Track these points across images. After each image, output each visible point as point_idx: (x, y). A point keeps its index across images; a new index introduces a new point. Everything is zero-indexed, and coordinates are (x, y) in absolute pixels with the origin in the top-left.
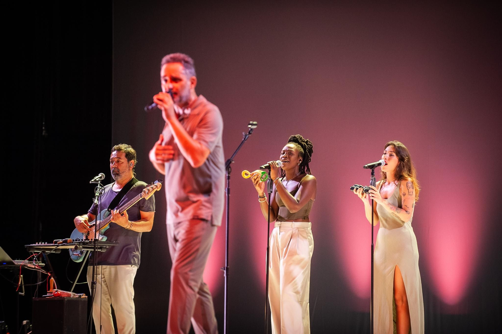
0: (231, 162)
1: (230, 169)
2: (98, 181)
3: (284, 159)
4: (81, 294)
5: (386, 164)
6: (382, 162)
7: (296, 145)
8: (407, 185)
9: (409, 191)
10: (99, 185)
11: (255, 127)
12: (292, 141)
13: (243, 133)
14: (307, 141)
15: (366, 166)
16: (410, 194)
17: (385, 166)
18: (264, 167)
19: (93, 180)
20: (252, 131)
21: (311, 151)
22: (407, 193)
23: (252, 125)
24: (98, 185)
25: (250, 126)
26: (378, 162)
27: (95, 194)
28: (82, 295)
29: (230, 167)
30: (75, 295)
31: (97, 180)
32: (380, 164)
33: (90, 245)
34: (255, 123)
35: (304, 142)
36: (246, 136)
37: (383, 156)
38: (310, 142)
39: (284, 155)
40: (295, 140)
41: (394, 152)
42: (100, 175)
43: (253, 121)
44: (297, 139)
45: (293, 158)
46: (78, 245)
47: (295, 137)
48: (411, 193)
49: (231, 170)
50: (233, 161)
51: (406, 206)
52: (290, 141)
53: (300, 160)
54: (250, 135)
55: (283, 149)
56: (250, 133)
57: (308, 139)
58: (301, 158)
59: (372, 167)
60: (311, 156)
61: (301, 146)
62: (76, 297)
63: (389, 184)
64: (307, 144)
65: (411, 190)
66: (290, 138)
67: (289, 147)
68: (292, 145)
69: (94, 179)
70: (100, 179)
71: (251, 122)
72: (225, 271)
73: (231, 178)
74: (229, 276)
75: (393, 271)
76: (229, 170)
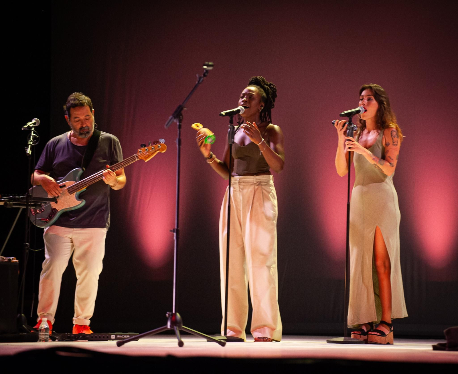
0: (182, 109)
1: (181, 116)
2: (31, 128)
3: (244, 104)
4: (11, 258)
5: (366, 111)
6: (361, 109)
7: (258, 89)
8: (391, 134)
9: (393, 141)
10: (33, 132)
11: (211, 68)
12: (254, 83)
13: (197, 76)
14: (271, 84)
15: (343, 113)
16: (394, 143)
17: (365, 113)
18: (224, 114)
19: (25, 126)
20: (207, 74)
21: (274, 96)
22: (391, 142)
23: (208, 65)
24: (31, 133)
25: (205, 67)
26: (356, 109)
27: (27, 142)
28: (13, 259)
29: (181, 115)
30: (3, 258)
31: (30, 126)
32: (358, 112)
33: (23, 201)
34: (210, 63)
35: (267, 85)
36: (200, 78)
37: (360, 102)
38: (273, 85)
39: (243, 100)
40: (256, 82)
41: (372, 95)
42: (34, 121)
43: (209, 62)
44: (259, 81)
45: (254, 103)
46: (8, 201)
47: (257, 79)
48: (396, 143)
49: (182, 118)
50: (184, 107)
51: (389, 157)
52: (251, 84)
53: (262, 106)
54: (205, 78)
55: (244, 92)
56: (205, 75)
57: (271, 82)
58: (263, 104)
59: (350, 115)
60: (274, 101)
61: (263, 89)
62: (6, 261)
63: (369, 132)
64: (270, 88)
65: (396, 139)
66: (251, 79)
67: (250, 91)
68: (253, 88)
69: (27, 125)
70: (34, 125)
71: (206, 63)
72: (175, 234)
73: (183, 126)
74: (179, 239)
75: (373, 234)
76: (180, 118)
